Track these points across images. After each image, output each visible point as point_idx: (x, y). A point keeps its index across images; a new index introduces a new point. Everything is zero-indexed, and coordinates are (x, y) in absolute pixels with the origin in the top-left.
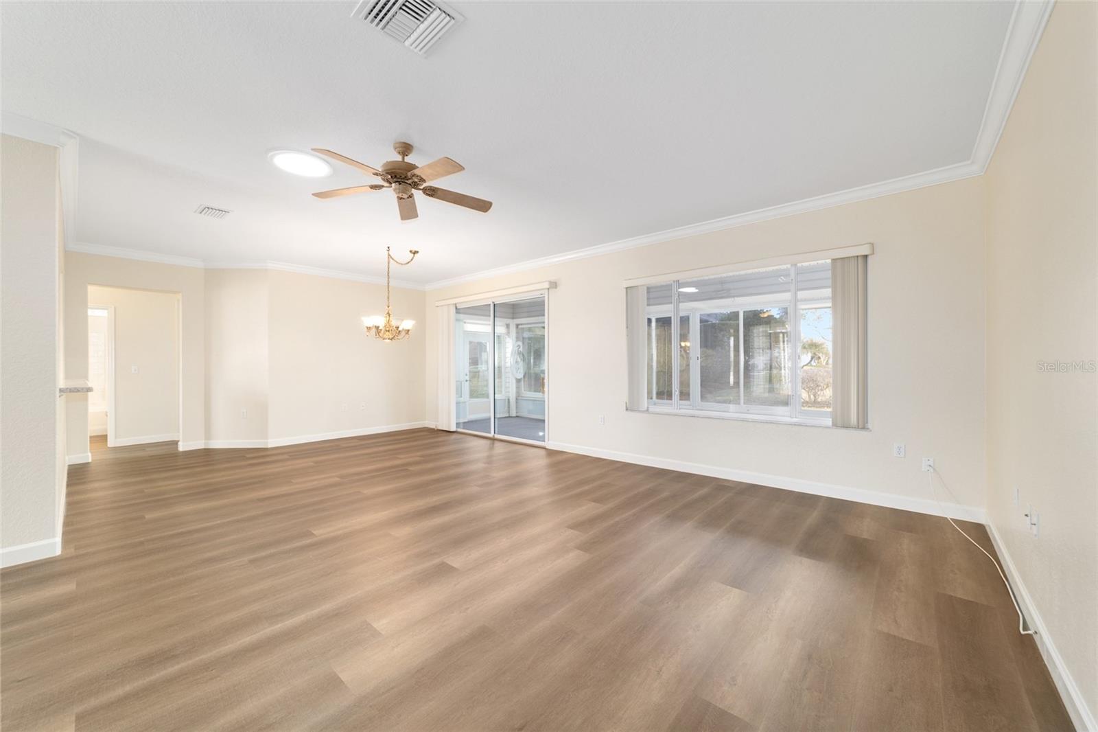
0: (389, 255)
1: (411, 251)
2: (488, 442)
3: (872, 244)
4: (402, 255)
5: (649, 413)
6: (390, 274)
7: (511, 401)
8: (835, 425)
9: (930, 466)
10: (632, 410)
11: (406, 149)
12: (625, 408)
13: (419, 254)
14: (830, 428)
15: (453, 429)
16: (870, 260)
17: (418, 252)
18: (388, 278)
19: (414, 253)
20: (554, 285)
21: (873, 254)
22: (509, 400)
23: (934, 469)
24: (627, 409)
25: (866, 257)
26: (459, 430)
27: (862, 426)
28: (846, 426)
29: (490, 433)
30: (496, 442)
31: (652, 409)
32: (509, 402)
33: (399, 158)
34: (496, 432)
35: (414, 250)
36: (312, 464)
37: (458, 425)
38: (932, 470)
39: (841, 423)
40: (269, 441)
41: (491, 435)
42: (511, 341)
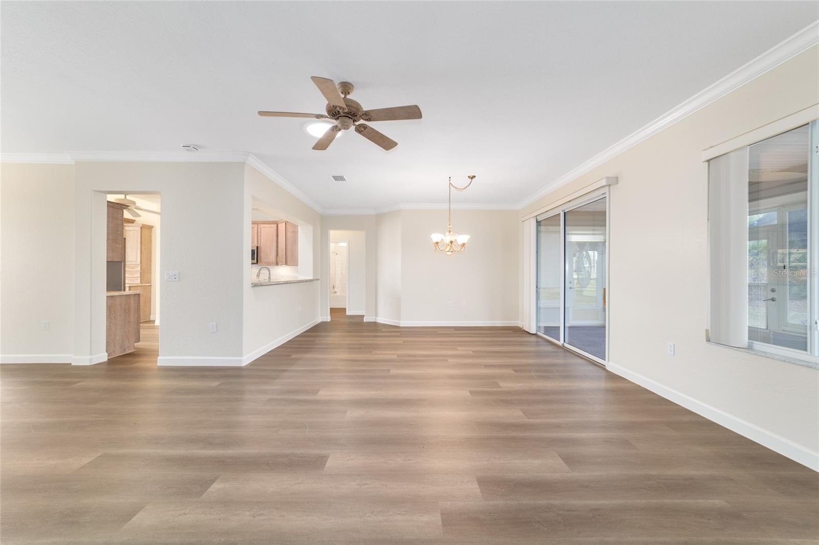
0: (450, 183)
1: (469, 177)
4: (461, 180)
6: (451, 199)
10: (717, 344)
13: (476, 178)
15: (533, 331)
17: (474, 177)
18: (450, 203)
19: (472, 178)
20: (615, 180)
24: (708, 340)
26: (539, 333)
29: (560, 341)
34: (566, 341)
35: (471, 175)
37: (538, 328)
40: (401, 322)
41: (561, 343)
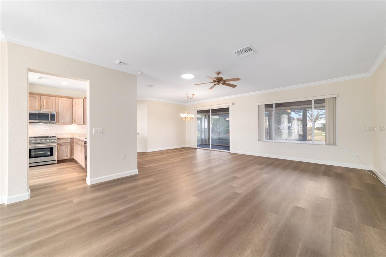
0: (187, 96)
1: (192, 95)
2: (209, 151)
3: (338, 94)
5: (266, 142)
7: (207, 139)
8: (326, 144)
9: (356, 155)
10: (260, 141)
11: (219, 73)
12: (258, 140)
14: (324, 145)
15: (196, 147)
16: (337, 99)
20: (233, 104)
21: (338, 97)
22: (206, 139)
23: (357, 156)
25: (335, 98)
27: (335, 144)
28: (329, 144)
29: (210, 148)
30: (212, 151)
31: (266, 140)
32: (206, 140)
33: (217, 76)
34: (212, 148)
36: (167, 156)
38: (356, 156)
39: (328, 144)
40: (148, 150)
41: (210, 149)
42: (207, 120)
